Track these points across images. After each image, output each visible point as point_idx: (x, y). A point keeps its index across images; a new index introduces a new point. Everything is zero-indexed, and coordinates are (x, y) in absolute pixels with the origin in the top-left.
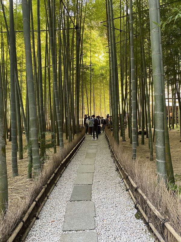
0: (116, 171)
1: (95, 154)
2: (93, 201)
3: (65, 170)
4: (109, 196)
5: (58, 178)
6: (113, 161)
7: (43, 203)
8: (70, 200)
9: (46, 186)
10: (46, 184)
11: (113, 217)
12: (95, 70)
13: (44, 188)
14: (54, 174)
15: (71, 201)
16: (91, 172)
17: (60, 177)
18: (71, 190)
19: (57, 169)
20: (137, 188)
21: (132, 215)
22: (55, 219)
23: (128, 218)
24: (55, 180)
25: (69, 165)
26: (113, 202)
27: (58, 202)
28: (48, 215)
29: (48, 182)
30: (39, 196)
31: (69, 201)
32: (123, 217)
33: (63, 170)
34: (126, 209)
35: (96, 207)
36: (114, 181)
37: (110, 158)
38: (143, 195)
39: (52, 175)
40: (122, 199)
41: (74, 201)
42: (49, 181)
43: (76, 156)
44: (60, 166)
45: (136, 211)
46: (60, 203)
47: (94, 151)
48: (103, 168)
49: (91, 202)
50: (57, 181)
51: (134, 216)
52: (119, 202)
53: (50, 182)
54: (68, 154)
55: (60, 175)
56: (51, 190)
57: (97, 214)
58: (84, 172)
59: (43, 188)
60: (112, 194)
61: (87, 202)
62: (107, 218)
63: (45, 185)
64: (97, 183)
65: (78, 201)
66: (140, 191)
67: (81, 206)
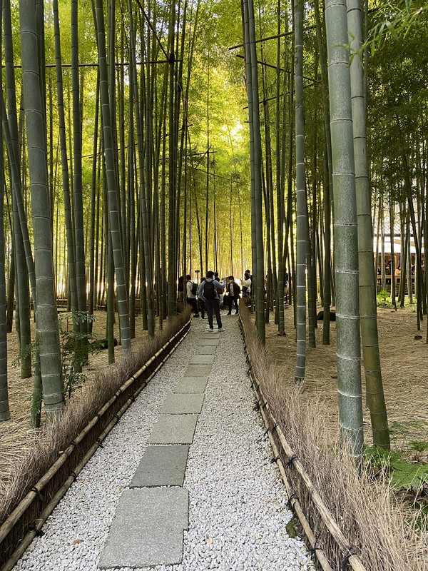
0: (254, 409)
1: (209, 367)
2: (188, 487)
3: (129, 407)
4: (228, 474)
5: (110, 426)
6: (249, 386)
7: (60, 494)
8: (132, 483)
9: (71, 449)
10: (71, 444)
11: (233, 529)
12: (218, 165)
13: (64, 455)
14: (96, 418)
15: (133, 487)
16: (194, 411)
17: (116, 424)
18: (138, 458)
19: (107, 405)
20: (293, 459)
21: (278, 526)
22: (85, 535)
23: (267, 533)
24: (101, 432)
25: (143, 394)
26: (235, 492)
27: (100, 490)
28: (68, 525)
29: (78, 439)
30: (46, 478)
31: (128, 488)
32: (255, 532)
33: (125, 406)
34: (266, 509)
35: (192, 503)
36: (245, 436)
37: (244, 377)
38: (306, 477)
39: (91, 419)
40: (259, 484)
41: (141, 487)
42: (82, 435)
43: (162, 370)
44: (115, 397)
45: (290, 515)
46: (104, 493)
47: (207, 359)
48: (225, 401)
49: (181, 491)
50: (104, 434)
51: (284, 529)
52: (252, 492)
53: (85, 438)
54: (141, 367)
55: (115, 419)
56: (86, 457)
57: (192, 523)
58: (176, 412)
59: (59, 456)
60: (236, 471)
61: (171, 491)
62: (216, 532)
63: (68, 446)
64: (204, 441)
65: (150, 487)
66: (299, 466)
67: (155, 500)
